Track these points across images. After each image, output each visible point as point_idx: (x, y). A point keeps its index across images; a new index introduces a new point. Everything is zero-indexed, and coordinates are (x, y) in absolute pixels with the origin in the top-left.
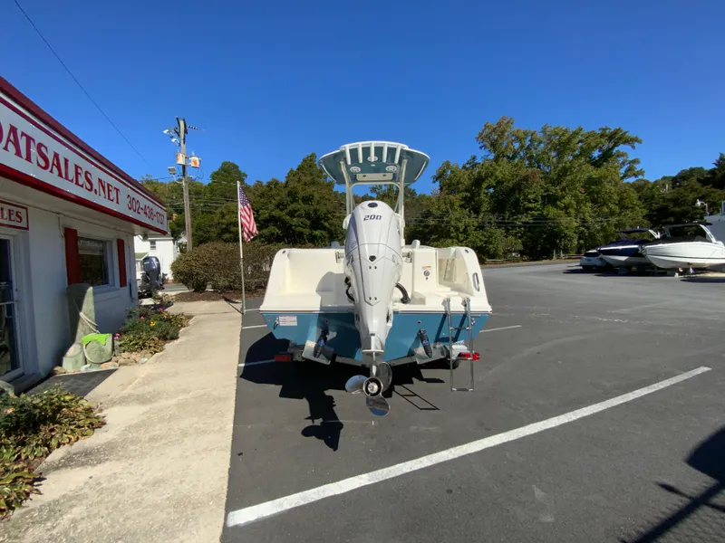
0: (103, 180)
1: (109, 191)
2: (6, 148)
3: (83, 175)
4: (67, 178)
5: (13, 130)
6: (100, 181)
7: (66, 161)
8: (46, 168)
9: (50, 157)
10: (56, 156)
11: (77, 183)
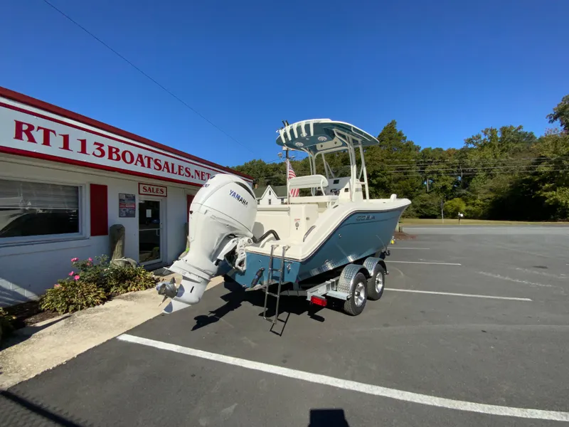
0: (198, 170)
1: (202, 175)
2: (136, 164)
3: (184, 170)
4: (173, 172)
5: (140, 156)
6: (196, 171)
7: (173, 165)
8: (160, 169)
9: (162, 164)
10: (166, 163)
11: (180, 174)
